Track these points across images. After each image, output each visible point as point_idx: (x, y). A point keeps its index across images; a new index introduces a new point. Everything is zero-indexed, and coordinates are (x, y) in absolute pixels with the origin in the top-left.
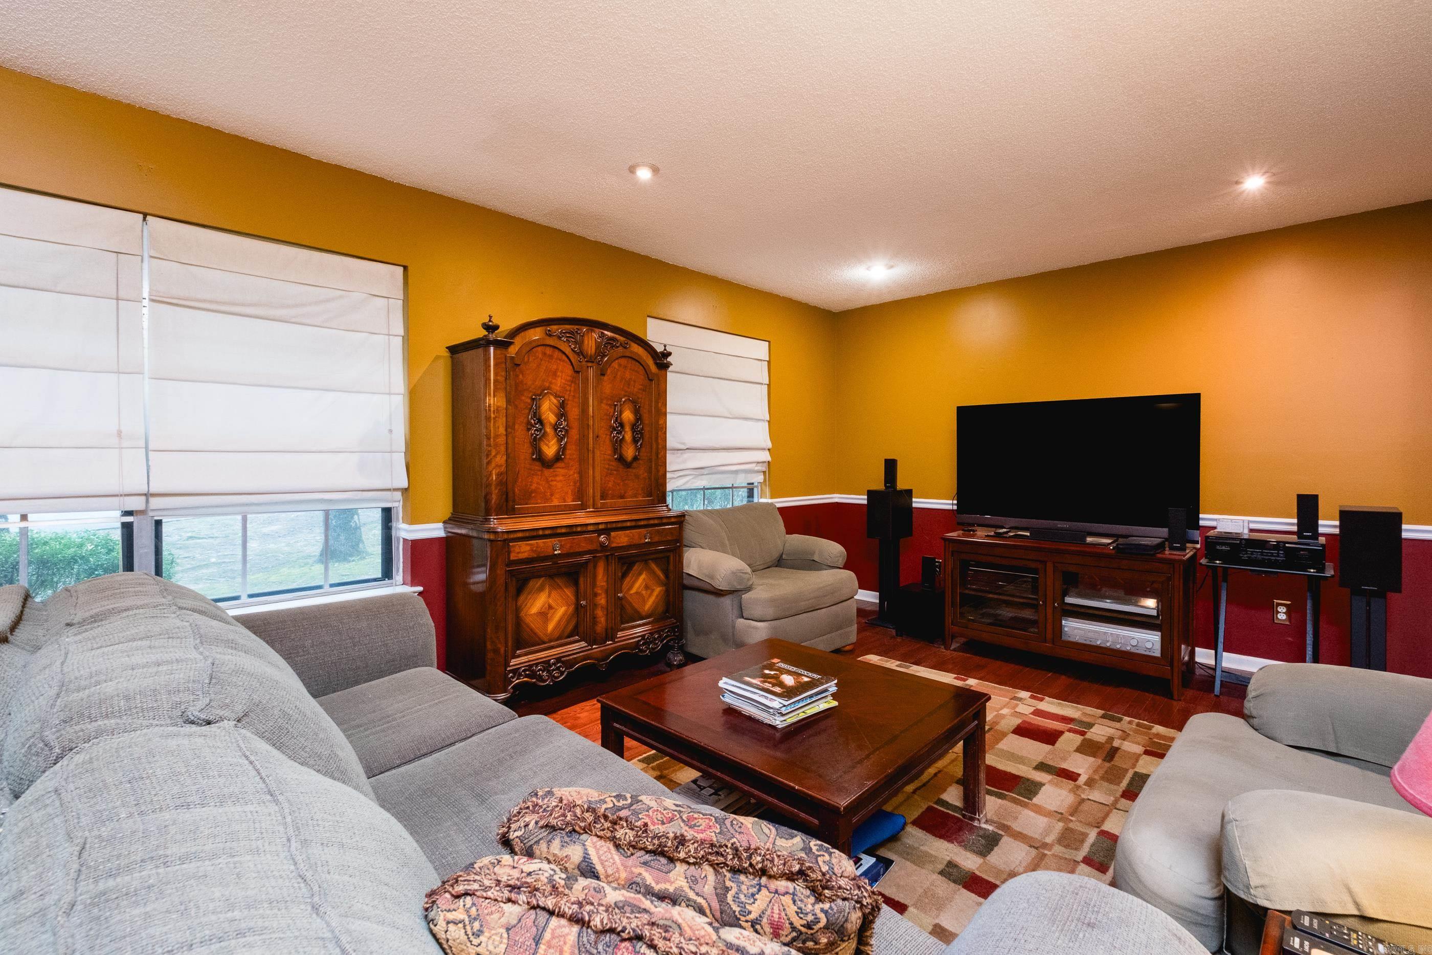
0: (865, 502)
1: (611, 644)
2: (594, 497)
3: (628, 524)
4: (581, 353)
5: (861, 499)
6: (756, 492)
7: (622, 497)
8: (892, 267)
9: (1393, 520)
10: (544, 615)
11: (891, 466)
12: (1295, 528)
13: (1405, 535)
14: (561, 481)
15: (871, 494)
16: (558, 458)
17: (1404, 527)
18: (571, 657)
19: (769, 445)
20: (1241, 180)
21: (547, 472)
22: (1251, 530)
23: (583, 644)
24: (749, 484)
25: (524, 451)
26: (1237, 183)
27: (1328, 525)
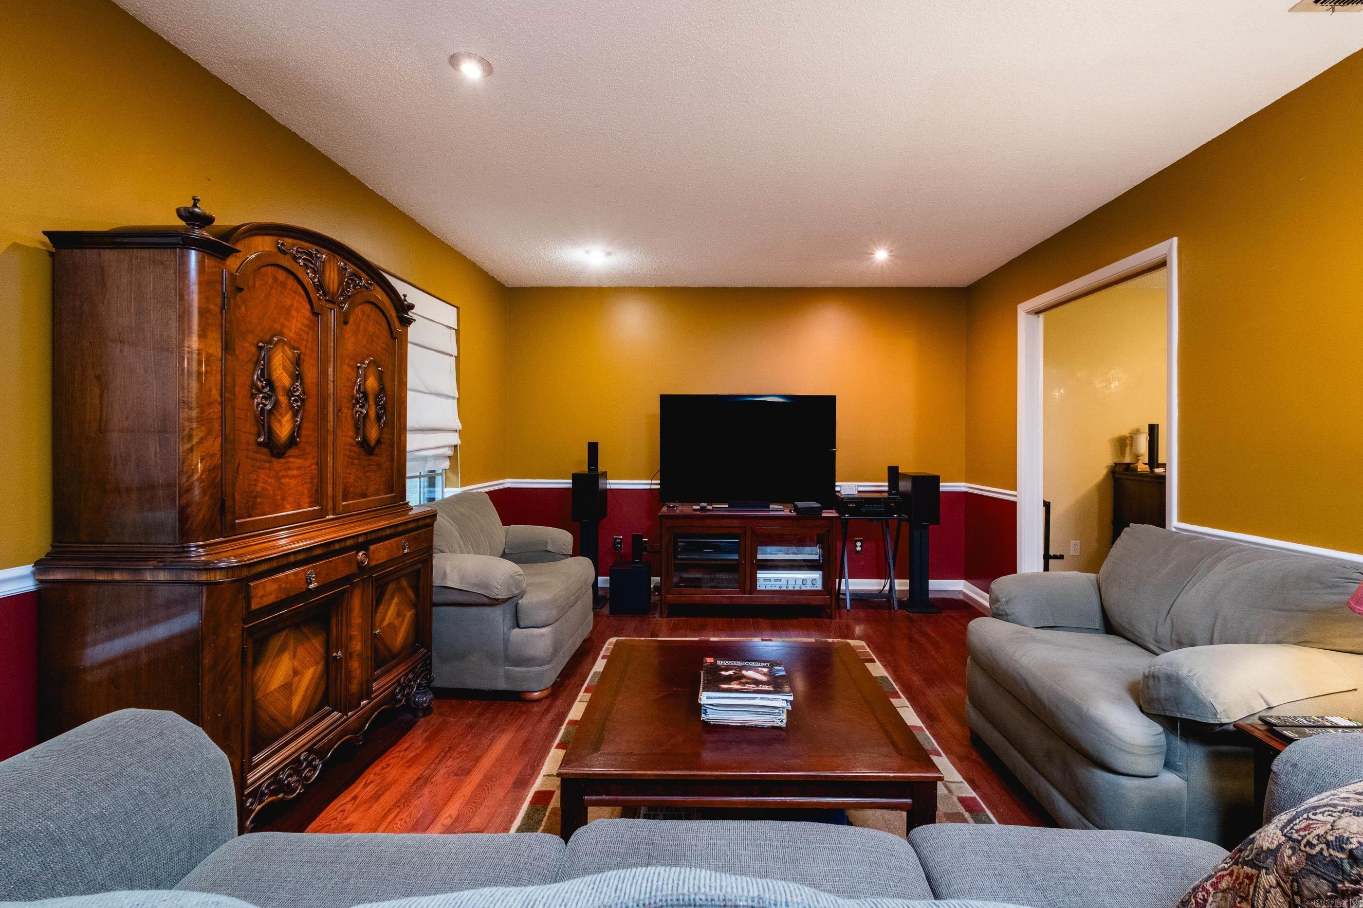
0: (570, 486)
1: (367, 704)
2: (334, 497)
3: (388, 532)
4: (320, 286)
5: (566, 483)
6: (439, 480)
7: (364, 496)
8: (609, 254)
9: (935, 480)
10: (288, 688)
11: (593, 448)
12: (886, 489)
13: (941, 489)
14: (294, 477)
15: (576, 477)
16: (292, 441)
17: (941, 484)
18: (325, 740)
19: (458, 425)
20: (874, 252)
21: (278, 464)
22: (859, 492)
23: (336, 715)
24: (430, 472)
25: (246, 431)
26: (872, 254)
27: (905, 486)
